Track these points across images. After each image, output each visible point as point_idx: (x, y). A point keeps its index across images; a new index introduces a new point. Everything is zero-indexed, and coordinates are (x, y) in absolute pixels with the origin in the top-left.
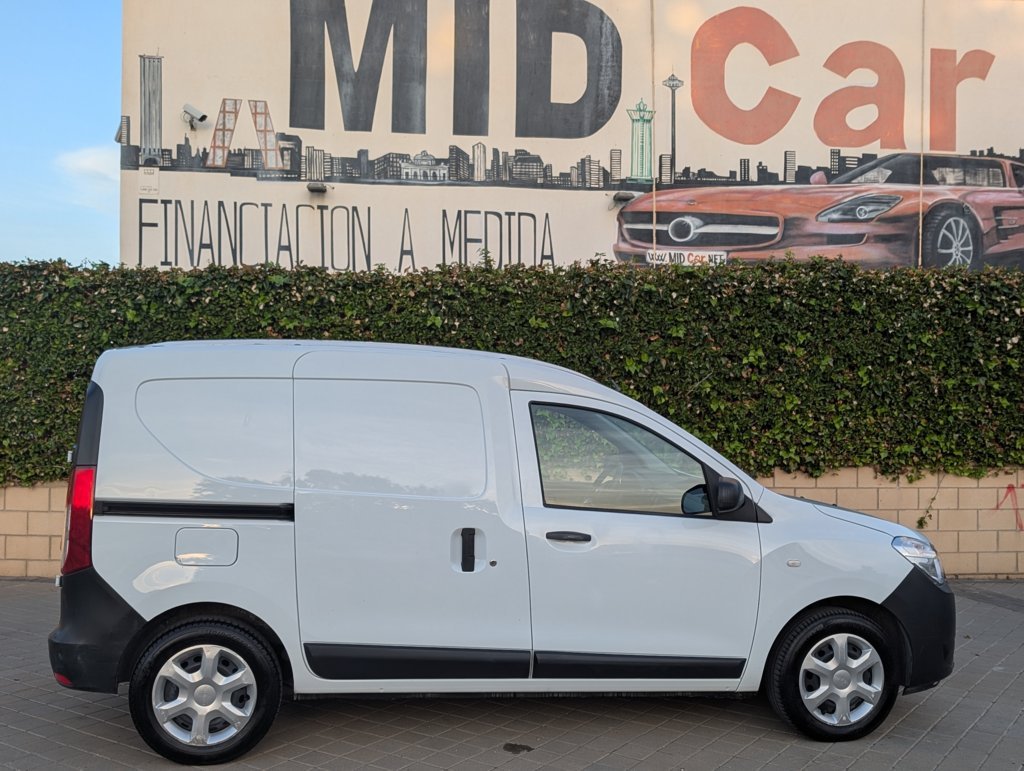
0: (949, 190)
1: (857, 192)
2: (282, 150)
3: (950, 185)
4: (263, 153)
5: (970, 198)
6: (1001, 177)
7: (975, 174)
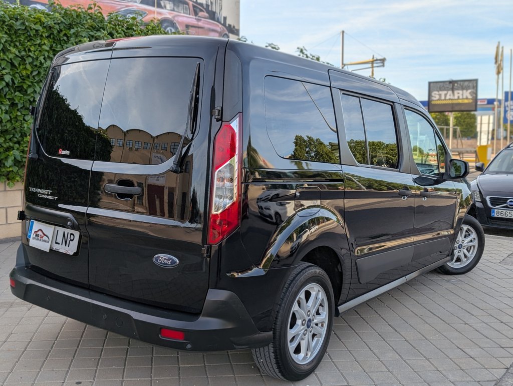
0: (168, 13)
1: (127, 6)
3: (168, 10)
5: (176, 19)
6: (188, 10)
7: (178, 6)
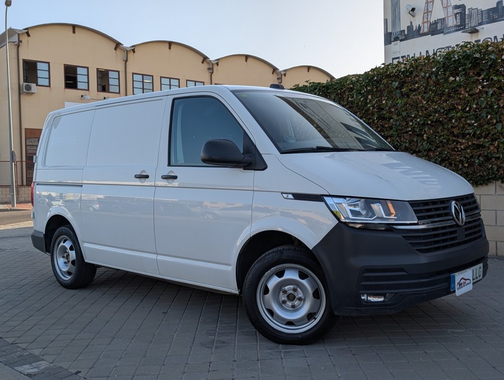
2: (456, 15)
4: (446, 19)
